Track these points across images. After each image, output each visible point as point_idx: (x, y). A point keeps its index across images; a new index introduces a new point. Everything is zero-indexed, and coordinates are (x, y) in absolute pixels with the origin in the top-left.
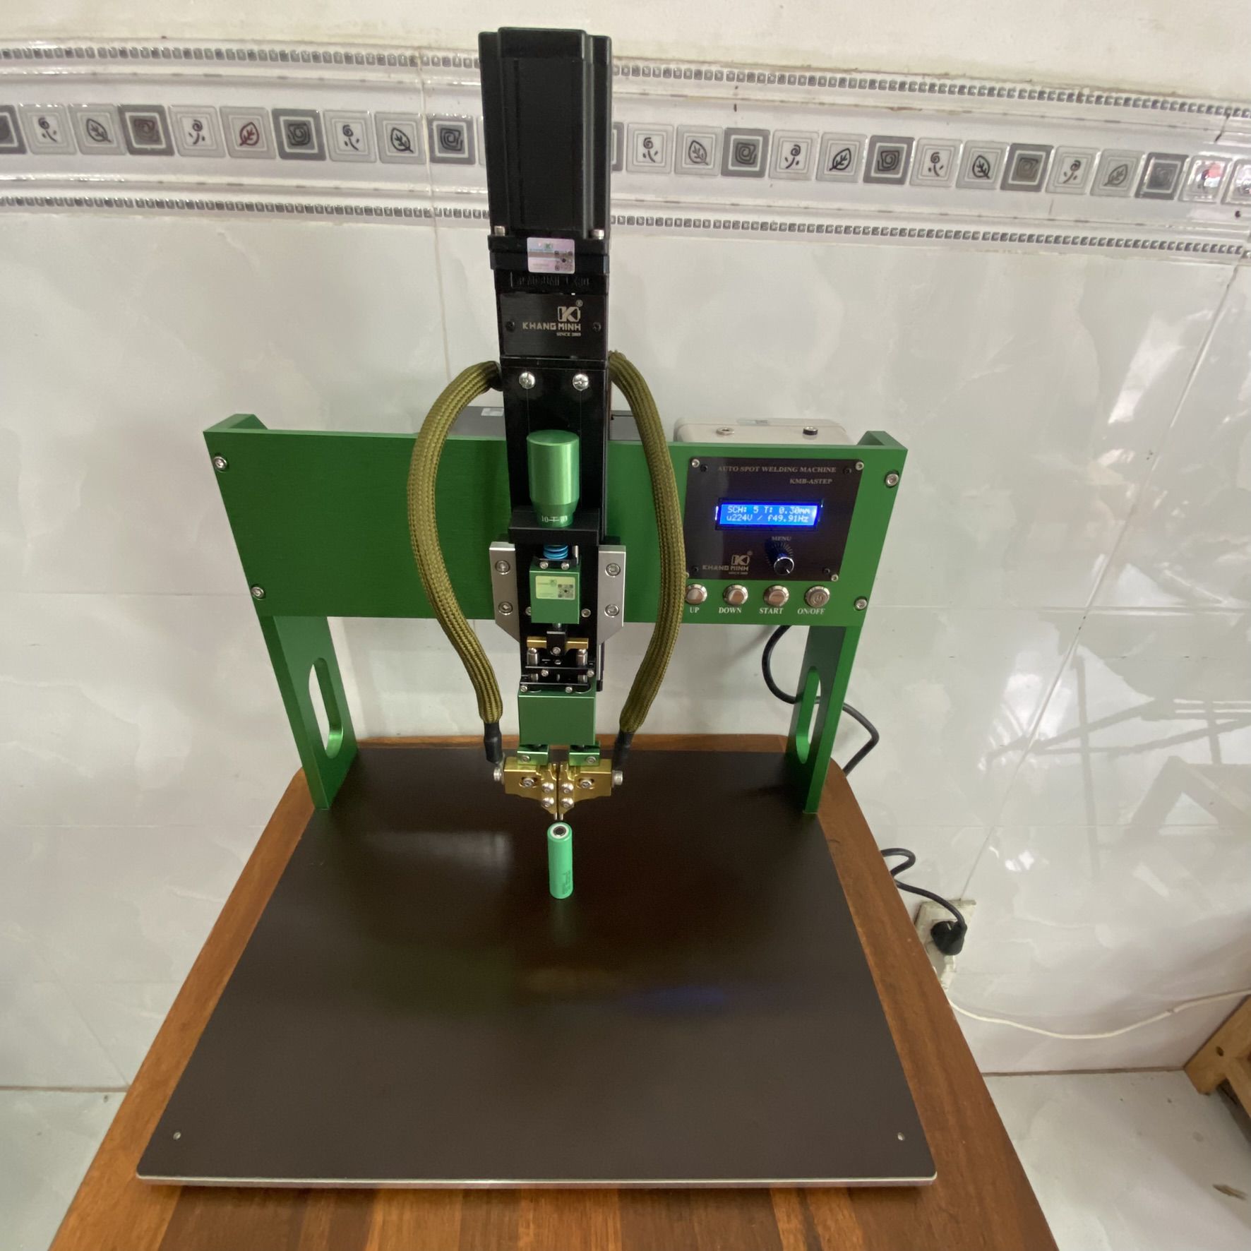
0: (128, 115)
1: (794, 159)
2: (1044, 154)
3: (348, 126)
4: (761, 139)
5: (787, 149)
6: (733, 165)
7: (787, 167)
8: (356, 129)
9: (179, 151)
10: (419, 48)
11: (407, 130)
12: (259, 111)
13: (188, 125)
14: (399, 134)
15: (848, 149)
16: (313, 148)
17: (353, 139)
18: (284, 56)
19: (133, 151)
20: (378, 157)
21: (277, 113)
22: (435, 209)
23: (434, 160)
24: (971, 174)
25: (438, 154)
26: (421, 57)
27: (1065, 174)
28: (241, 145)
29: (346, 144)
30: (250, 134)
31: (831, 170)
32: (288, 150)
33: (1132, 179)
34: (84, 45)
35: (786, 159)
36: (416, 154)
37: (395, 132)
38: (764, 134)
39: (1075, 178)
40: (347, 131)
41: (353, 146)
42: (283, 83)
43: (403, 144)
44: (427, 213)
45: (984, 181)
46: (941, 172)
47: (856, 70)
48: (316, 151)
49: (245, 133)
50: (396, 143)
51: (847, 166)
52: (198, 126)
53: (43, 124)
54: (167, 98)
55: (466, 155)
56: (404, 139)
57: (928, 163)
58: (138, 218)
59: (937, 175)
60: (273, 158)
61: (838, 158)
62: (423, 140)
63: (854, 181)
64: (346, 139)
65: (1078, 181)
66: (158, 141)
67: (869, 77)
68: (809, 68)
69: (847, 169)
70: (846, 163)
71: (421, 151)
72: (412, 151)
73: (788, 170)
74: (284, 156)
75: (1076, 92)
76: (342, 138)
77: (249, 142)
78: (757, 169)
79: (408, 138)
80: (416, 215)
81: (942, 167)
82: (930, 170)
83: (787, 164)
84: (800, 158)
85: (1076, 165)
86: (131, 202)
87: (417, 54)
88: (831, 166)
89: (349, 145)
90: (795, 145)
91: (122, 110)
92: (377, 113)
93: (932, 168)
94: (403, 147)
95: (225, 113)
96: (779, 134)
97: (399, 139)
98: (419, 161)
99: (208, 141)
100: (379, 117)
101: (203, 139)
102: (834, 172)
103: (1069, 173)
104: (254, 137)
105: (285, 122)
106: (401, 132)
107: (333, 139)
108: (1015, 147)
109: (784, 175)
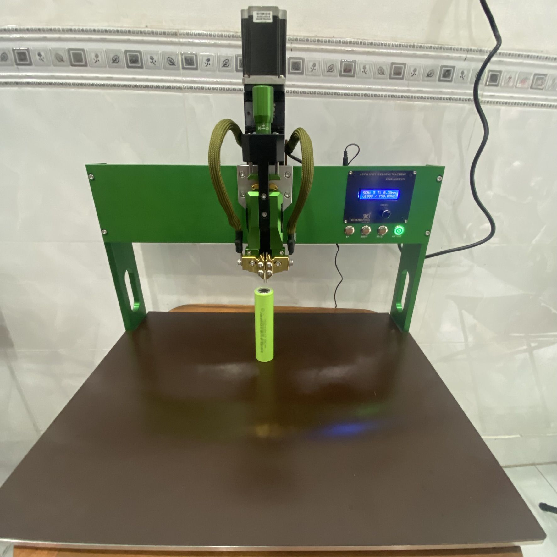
0: (71, 52)
1: (314, 68)
2: (403, 66)
3: (152, 56)
4: (301, 61)
5: (311, 65)
6: (292, 70)
7: (312, 71)
8: (155, 58)
9: (90, 66)
10: (178, 29)
11: (173, 57)
12: (120, 51)
13: (93, 56)
14: (170, 59)
15: (333, 65)
16: (139, 64)
17: (154, 61)
18: (129, 32)
19: (73, 65)
20: (163, 67)
21: (126, 52)
22: (184, 86)
23: (184, 68)
24: (378, 74)
25: (185, 66)
26: (179, 32)
27: (412, 73)
28: (113, 63)
29: (151, 62)
30: (116, 59)
31: (327, 72)
32: (130, 65)
33: (436, 75)
34: (57, 27)
35: (311, 68)
36: (177, 66)
37: (169, 58)
38: (303, 59)
39: (415, 74)
40: (152, 58)
41: (153, 63)
42: (128, 41)
43: (172, 63)
44: (180, 88)
45: (382, 76)
46: (367, 73)
47: (333, 37)
48: (140, 65)
49: (114, 59)
50: (169, 62)
51: (333, 70)
52: (97, 56)
53: (39, 55)
54: (87, 46)
55: (195, 67)
56: (172, 61)
57: (362, 70)
58: (73, 90)
59: (366, 74)
60: (124, 67)
61: (330, 68)
62: (179, 61)
63: (335, 76)
64: (151, 61)
65: (416, 76)
66: (81, 61)
67: (338, 40)
68: (316, 36)
69: (334, 71)
70: (332, 69)
71: (179, 66)
72: (175, 65)
73: (312, 72)
74: (128, 67)
75: (412, 44)
76: (150, 60)
77: (115, 62)
78: (301, 71)
79: (174, 61)
80: (176, 88)
81: (367, 71)
82: (363, 72)
83: (311, 70)
84: (316, 67)
85: (415, 70)
86: (70, 83)
87: (176, 31)
88: (327, 70)
89: (152, 63)
90: (314, 63)
91: (69, 50)
92: (162, 52)
93: (364, 71)
94: (171, 64)
95: (107, 52)
96: (308, 59)
97: (170, 61)
98: (178, 69)
99: (100, 60)
100: (163, 53)
101: (99, 61)
102: (329, 73)
103: (413, 74)
104: (117, 60)
105: (129, 55)
106: (171, 58)
107: (146, 60)
108: (393, 64)
109: (310, 74)
